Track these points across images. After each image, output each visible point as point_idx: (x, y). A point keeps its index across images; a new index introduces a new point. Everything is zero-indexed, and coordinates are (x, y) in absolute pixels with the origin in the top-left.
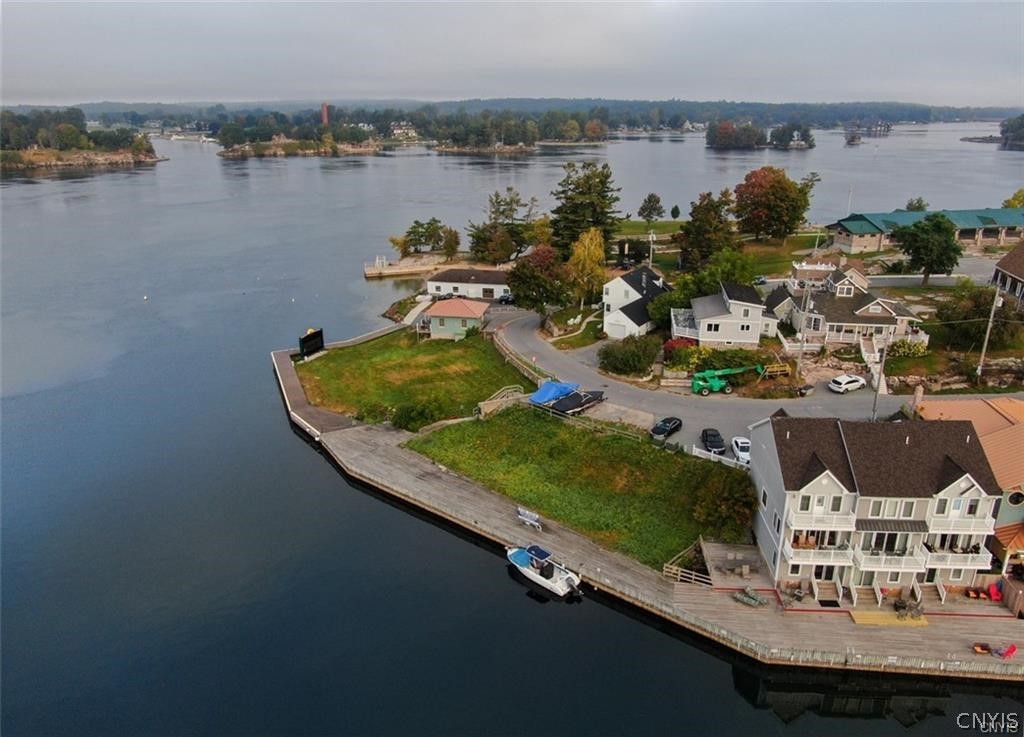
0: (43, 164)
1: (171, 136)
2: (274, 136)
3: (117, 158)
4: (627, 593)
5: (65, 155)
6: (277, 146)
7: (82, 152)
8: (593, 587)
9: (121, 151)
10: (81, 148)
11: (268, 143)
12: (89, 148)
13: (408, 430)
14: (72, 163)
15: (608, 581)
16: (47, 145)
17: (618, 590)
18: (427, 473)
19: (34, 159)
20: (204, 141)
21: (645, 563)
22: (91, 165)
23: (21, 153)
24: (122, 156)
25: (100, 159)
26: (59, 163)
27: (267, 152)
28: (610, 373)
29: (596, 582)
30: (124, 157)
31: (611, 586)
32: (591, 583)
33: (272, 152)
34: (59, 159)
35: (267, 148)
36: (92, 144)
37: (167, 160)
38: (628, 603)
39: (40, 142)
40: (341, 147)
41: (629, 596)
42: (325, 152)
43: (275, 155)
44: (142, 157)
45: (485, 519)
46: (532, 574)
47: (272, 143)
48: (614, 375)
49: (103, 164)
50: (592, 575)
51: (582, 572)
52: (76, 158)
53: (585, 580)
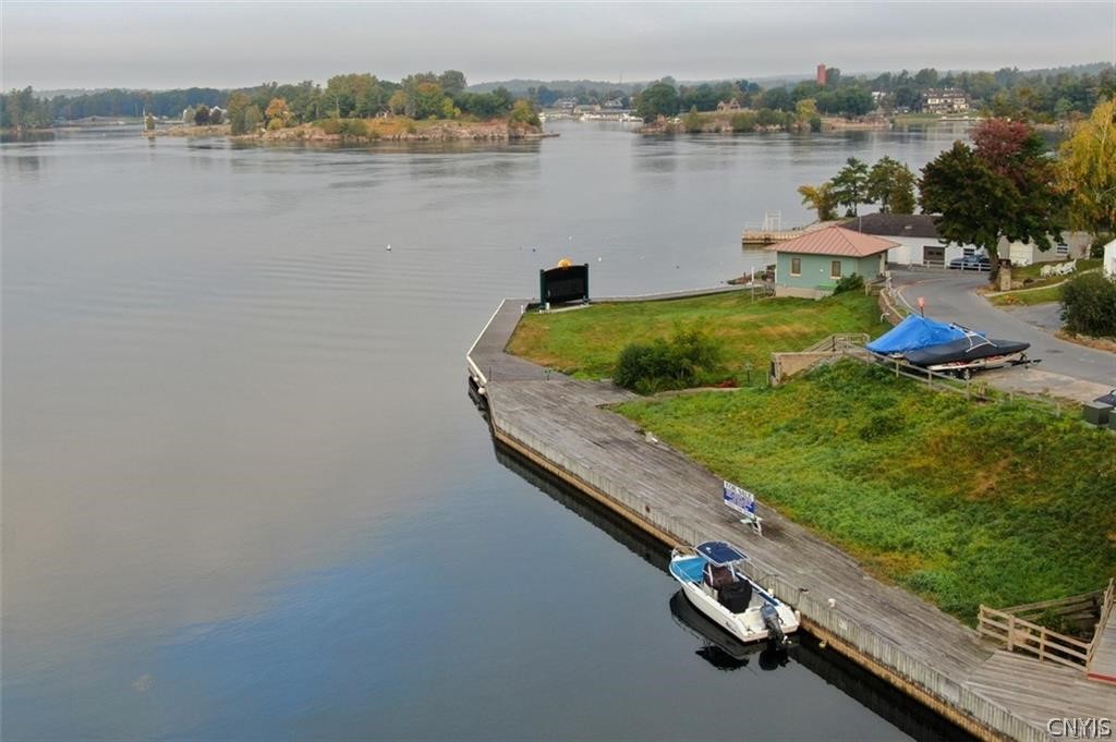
0: (390, 137)
1: (582, 114)
2: (721, 104)
3: (487, 130)
4: (876, 654)
5: (420, 125)
6: (722, 118)
7: (441, 122)
8: (820, 641)
9: (495, 121)
10: (442, 117)
11: (709, 113)
12: (453, 117)
13: (635, 390)
14: (426, 136)
15: (844, 625)
16: (400, 112)
17: (861, 647)
18: (617, 441)
19: (380, 130)
20: (626, 120)
21: (950, 610)
22: (450, 139)
23: (365, 122)
24: (494, 128)
25: (464, 131)
26: (410, 136)
27: (705, 127)
28: (1079, 336)
29: (824, 629)
30: (498, 129)
31: (849, 637)
32: (818, 633)
33: (713, 127)
34: (412, 131)
35: (707, 121)
36: (457, 111)
37: (557, 135)
38: (878, 678)
39: (392, 109)
40: (827, 120)
41: (879, 662)
42: (800, 129)
43: (718, 131)
44: (521, 132)
45: (666, 505)
46: (706, 600)
47: (715, 113)
48: (1087, 338)
49: (467, 139)
50: (816, 615)
51: (803, 607)
52: (432, 128)
53: (808, 626)
